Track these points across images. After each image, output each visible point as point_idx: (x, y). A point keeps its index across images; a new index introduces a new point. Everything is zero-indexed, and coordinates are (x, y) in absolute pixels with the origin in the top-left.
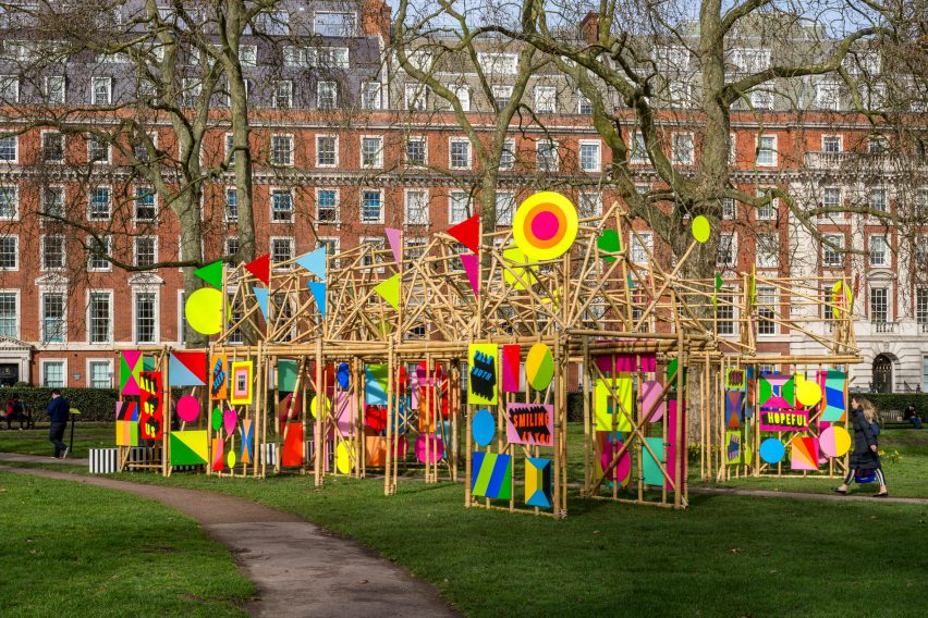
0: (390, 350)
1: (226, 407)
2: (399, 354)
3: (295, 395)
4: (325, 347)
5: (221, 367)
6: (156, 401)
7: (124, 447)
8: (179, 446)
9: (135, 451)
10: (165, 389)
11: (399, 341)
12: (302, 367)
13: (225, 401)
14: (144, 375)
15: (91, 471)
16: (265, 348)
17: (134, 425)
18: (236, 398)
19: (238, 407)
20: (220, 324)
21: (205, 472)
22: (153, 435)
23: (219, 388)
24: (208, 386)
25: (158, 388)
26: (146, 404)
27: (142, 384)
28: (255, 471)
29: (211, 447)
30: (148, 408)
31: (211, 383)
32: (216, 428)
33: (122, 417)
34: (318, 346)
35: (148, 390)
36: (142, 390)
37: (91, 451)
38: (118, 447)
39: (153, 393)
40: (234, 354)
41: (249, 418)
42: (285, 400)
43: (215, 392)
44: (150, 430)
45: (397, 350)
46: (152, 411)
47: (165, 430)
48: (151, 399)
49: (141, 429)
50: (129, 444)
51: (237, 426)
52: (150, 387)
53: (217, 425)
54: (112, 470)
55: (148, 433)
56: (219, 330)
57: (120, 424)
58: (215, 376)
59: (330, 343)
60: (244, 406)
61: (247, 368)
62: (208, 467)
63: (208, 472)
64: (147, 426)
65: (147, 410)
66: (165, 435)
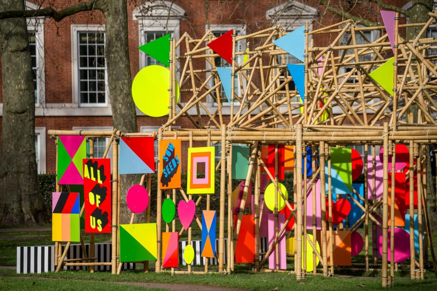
0: (385, 137)
1: (179, 197)
2: (393, 141)
3: (247, 183)
4: (305, 133)
5: (173, 153)
6: (104, 191)
7: (63, 243)
8: (128, 241)
9: (75, 247)
10: (114, 177)
11: (394, 128)
12: (254, 151)
13: (178, 191)
14: (88, 162)
15: (18, 271)
16: (229, 132)
17: (75, 218)
18: (193, 187)
19: (195, 197)
20: (169, 105)
21: (153, 270)
22: (100, 229)
23: (171, 176)
24: (156, 172)
25: (107, 176)
26: (91, 195)
27: (86, 173)
28: (221, 266)
29: (160, 242)
30: (93, 199)
31: (160, 170)
32: (167, 221)
33: (59, 209)
34: (299, 132)
35: (94, 179)
36: (86, 179)
37: (19, 249)
38: (54, 243)
39: (100, 182)
40: (190, 139)
41: (211, 208)
42: (238, 189)
43: (165, 181)
44: (95, 223)
45: (392, 137)
46: (98, 202)
47: (114, 223)
48: (97, 189)
49: (84, 223)
50: (69, 239)
51: (195, 217)
52: (96, 176)
53: (169, 217)
54: (46, 270)
55: (93, 227)
56: (167, 112)
57: (57, 218)
58: (165, 164)
59: (311, 129)
60: (204, 196)
61: (208, 154)
62: (158, 264)
63: (157, 270)
64: (92, 219)
65: (92, 202)
66: (114, 229)
